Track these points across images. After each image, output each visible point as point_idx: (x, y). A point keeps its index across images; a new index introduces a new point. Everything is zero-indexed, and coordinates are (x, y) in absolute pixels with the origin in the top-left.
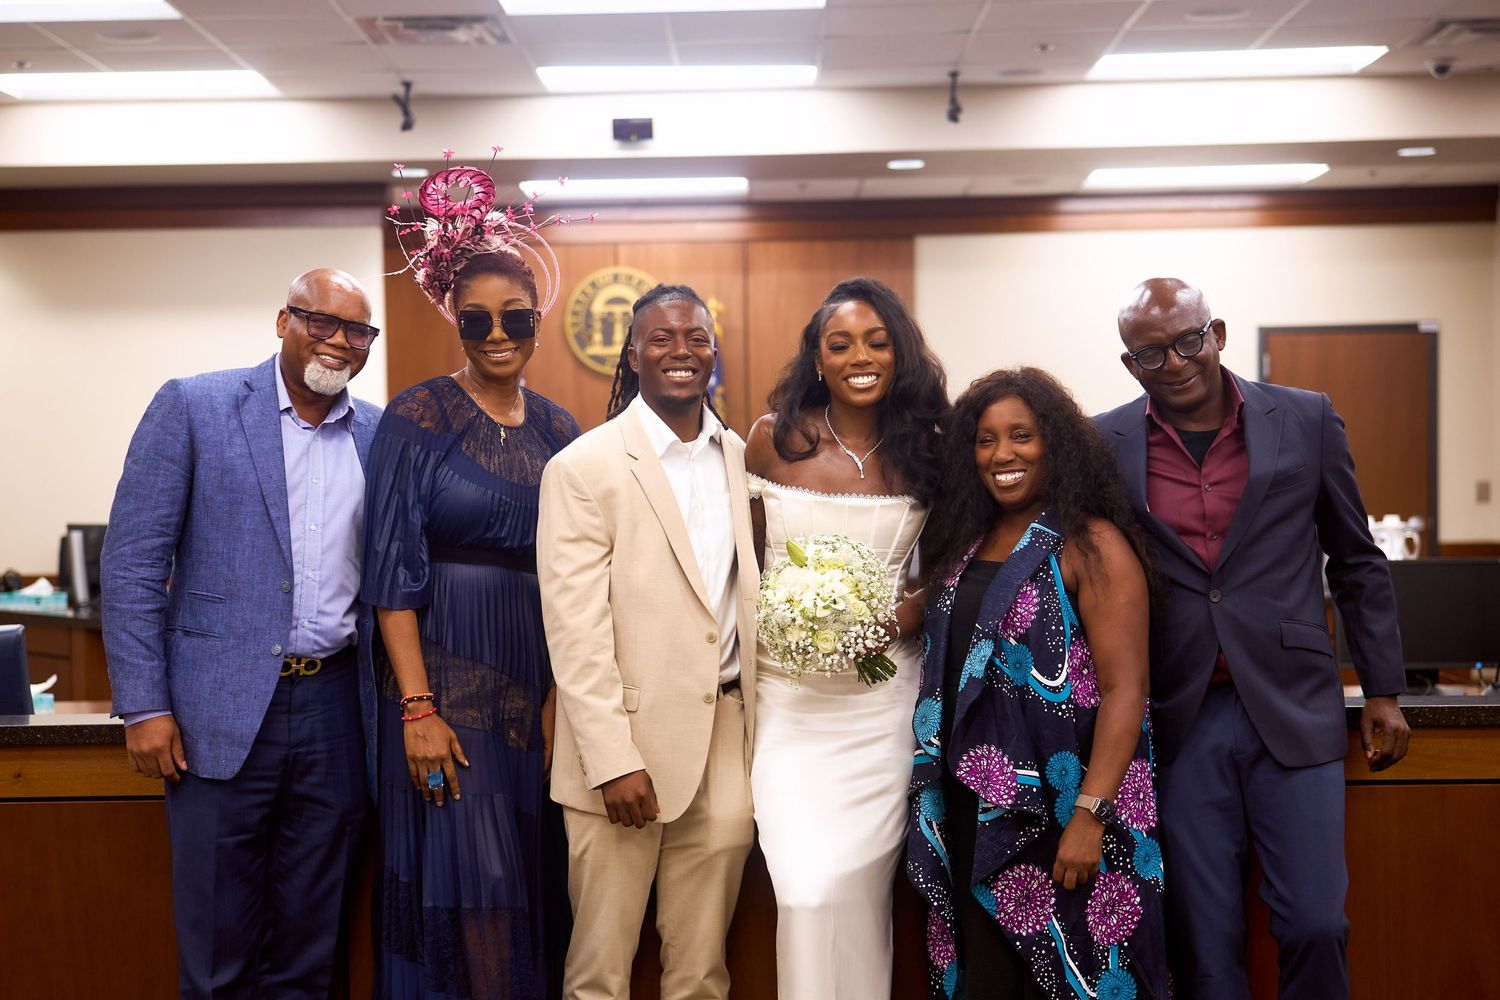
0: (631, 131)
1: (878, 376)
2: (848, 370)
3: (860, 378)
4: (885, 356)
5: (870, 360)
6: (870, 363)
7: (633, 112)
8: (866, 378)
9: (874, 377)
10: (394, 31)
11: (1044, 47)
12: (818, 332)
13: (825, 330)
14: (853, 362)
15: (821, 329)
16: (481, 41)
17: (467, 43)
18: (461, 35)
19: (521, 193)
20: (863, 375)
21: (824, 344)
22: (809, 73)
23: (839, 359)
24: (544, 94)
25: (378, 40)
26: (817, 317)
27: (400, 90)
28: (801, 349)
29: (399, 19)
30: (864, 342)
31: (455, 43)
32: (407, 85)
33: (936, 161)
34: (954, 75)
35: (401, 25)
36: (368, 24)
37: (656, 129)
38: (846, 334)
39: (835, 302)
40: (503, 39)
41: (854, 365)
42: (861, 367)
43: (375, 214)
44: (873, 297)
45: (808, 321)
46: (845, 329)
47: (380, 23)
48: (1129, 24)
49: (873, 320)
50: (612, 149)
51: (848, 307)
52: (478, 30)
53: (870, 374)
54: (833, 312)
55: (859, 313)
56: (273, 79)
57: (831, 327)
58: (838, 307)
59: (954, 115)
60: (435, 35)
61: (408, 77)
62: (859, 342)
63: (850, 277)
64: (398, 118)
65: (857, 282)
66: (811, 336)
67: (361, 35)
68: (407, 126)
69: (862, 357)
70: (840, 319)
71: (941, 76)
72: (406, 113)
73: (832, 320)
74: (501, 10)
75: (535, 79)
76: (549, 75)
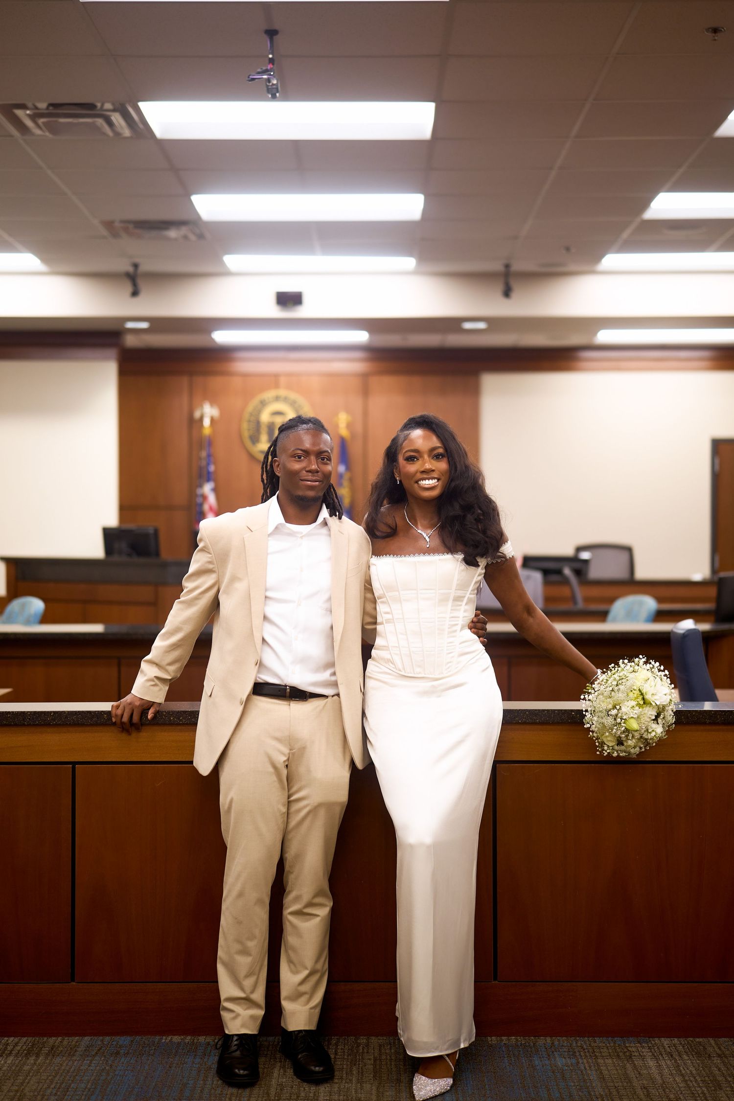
0: (289, 300)
1: (438, 480)
2: (419, 476)
3: (427, 481)
4: (443, 465)
5: (433, 468)
6: (433, 471)
7: (289, 286)
8: (431, 480)
9: (436, 480)
10: (126, 230)
11: (568, 249)
12: (396, 450)
13: (402, 448)
14: (422, 469)
15: (399, 448)
16: (185, 237)
17: (176, 239)
18: (172, 233)
19: (213, 340)
20: (429, 479)
21: (401, 459)
22: (409, 262)
23: (412, 468)
24: (227, 273)
25: (115, 234)
26: (395, 441)
27: (131, 269)
28: (384, 463)
29: (129, 222)
30: (429, 456)
31: (168, 239)
32: (136, 266)
33: (494, 323)
34: (507, 266)
35: (131, 226)
36: (109, 225)
37: (306, 299)
38: (416, 451)
39: (408, 430)
40: (201, 236)
41: (423, 472)
42: (427, 474)
43: (113, 352)
44: (434, 426)
45: (388, 443)
46: (416, 448)
47: (117, 224)
48: (625, 235)
49: (435, 442)
50: (274, 311)
51: (417, 433)
52: (184, 230)
53: (434, 478)
54: (406, 437)
55: (425, 438)
56: (44, 260)
57: (406, 447)
58: (410, 434)
59: (507, 293)
60: (154, 233)
61: (137, 260)
62: (426, 457)
63: (417, 413)
64: (129, 289)
65: (422, 417)
66: (391, 454)
67: (104, 232)
68: (135, 293)
69: (428, 466)
70: (411, 441)
71: (498, 267)
72: (135, 284)
73: (406, 442)
74: (199, 217)
75: (222, 263)
76: (232, 261)
